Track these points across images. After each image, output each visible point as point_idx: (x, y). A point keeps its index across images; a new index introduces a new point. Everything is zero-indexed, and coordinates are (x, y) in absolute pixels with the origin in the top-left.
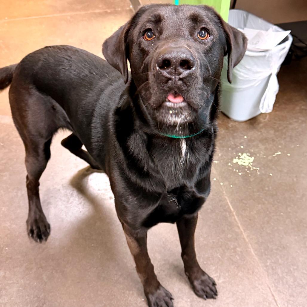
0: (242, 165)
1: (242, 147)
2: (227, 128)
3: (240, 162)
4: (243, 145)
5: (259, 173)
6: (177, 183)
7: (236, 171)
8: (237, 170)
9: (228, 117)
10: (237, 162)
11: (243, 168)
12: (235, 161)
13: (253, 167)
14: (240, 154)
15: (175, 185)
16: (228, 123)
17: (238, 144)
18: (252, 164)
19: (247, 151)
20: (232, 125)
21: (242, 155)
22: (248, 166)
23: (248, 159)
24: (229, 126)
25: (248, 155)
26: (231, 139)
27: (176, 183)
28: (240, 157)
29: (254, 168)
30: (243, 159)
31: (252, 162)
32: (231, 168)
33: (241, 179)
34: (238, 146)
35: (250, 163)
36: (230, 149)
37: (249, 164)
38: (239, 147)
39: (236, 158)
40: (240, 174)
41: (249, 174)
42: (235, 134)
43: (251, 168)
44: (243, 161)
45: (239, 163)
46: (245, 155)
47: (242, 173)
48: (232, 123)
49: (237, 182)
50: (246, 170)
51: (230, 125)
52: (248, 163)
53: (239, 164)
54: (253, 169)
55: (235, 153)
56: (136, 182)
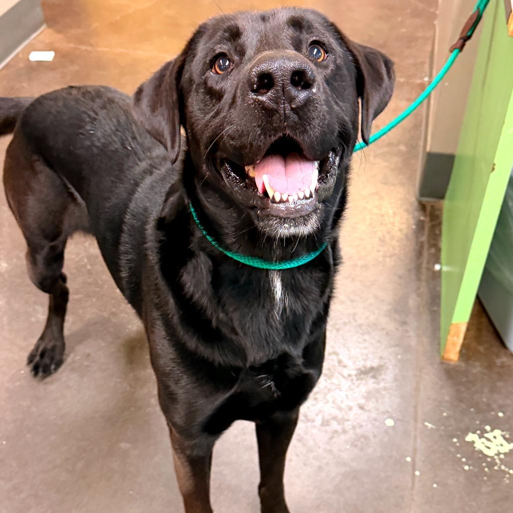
0: (481, 452)
1: (501, 414)
2: (490, 366)
3: (480, 444)
4: (504, 413)
5: (507, 481)
6: (272, 351)
7: (460, 459)
8: (464, 457)
9: (503, 344)
10: (473, 442)
11: (480, 458)
12: (470, 437)
13: (501, 464)
14: (488, 428)
15: (268, 355)
16: (498, 356)
17: (495, 406)
18: (502, 456)
19: (507, 426)
20: (503, 363)
21: (492, 430)
22: (492, 458)
23: (499, 444)
24: (495, 363)
25: (504, 437)
26: (486, 390)
27: (270, 351)
28: (486, 435)
29: (503, 467)
30: (488, 440)
31: (505, 454)
32: (453, 450)
33: (462, 479)
34: (493, 410)
35: (499, 454)
36: (472, 410)
37: (496, 455)
38: (493, 413)
39: (474, 432)
40: (466, 468)
41: (486, 474)
42: (500, 384)
43: (496, 464)
44: (488, 444)
45: (475, 445)
46: (497, 432)
47: (471, 468)
48: (504, 359)
49: (450, 482)
50: (484, 464)
51: (498, 362)
52: (496, 452)
53: (475, 447)
54: (500, 467)
55: (478, 422)
56: (196, 349)
